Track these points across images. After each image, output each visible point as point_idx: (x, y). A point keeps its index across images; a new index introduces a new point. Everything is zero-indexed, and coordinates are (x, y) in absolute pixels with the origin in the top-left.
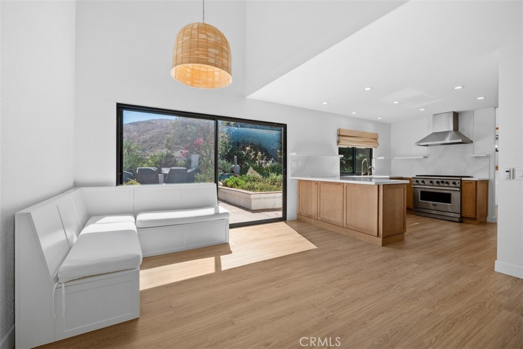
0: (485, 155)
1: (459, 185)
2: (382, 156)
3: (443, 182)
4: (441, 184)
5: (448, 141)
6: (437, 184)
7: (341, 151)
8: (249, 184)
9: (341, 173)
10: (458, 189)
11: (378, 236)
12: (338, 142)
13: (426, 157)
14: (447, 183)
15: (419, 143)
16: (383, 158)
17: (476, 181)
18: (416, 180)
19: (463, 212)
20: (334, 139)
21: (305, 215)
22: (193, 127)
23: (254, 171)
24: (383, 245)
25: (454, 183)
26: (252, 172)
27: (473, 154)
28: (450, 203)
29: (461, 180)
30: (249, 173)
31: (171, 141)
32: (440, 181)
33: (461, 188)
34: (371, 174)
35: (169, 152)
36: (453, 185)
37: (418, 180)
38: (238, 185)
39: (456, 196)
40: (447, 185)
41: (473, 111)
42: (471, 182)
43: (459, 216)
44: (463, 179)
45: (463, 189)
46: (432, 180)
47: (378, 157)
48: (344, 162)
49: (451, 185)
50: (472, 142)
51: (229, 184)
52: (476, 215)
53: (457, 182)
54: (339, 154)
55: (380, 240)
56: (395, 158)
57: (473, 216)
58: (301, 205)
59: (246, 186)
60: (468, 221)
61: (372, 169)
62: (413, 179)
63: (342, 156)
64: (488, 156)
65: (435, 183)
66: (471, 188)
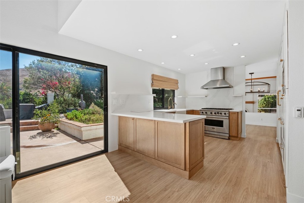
0: (241, 95)
1: (227, 115)
2: (181, 96)
3: (218, 113)
4: (217, 114)
5: (218, 86)
6: (215, 114)
7: (154, 91)
8: (87, 116)
9: (154, 108)
10: (228, 118)
11: (185, 170)
12: (152, 85)
13: (207, 97)
14: (221, 114)
15: (203, 88)
16: (181, 97)
17: (238, 112)
18: (202, 111)
19: (230, 133)
20: (150, 82)
21: (124, 146)
22: (45, 72)
23: (95, 106)
24: (190, 177)
25: (225, 114)
26: (93, 107)
27: (233, 94)
28: (223, 127)
29: (229, 112)
30: (91, 108)
31: (28, 82)
32: (217, 112)
33: (229, 117)
34: (174, 108)
35: (28, 91)
36: (225, 115)
37: (203, 111)
38: (77, 118)
39: (226, 123)
40: (220, 115)
41: (233, 67)
42: (235, 113)
43: (228, 135)
44: (230, 111)
45: (230, 117)
46: (212, 112)
47: (178, 96)
48: (157, 99)
49: (223, 115)
50: (233, 87)
51: (69, 117)
52: (238, 135)
53: (227, 113)
54: (153, 93)
55: (187, 173)
56: (188, 97)
57: (236, 135)
58: (121, 137)
59: (83, 119)
60: (233, 138)
61: (175, 104)
62: (200, 111)
63: (155, 95)
64: (242, 96)
65: (213, 114)
66: (235, 116)
